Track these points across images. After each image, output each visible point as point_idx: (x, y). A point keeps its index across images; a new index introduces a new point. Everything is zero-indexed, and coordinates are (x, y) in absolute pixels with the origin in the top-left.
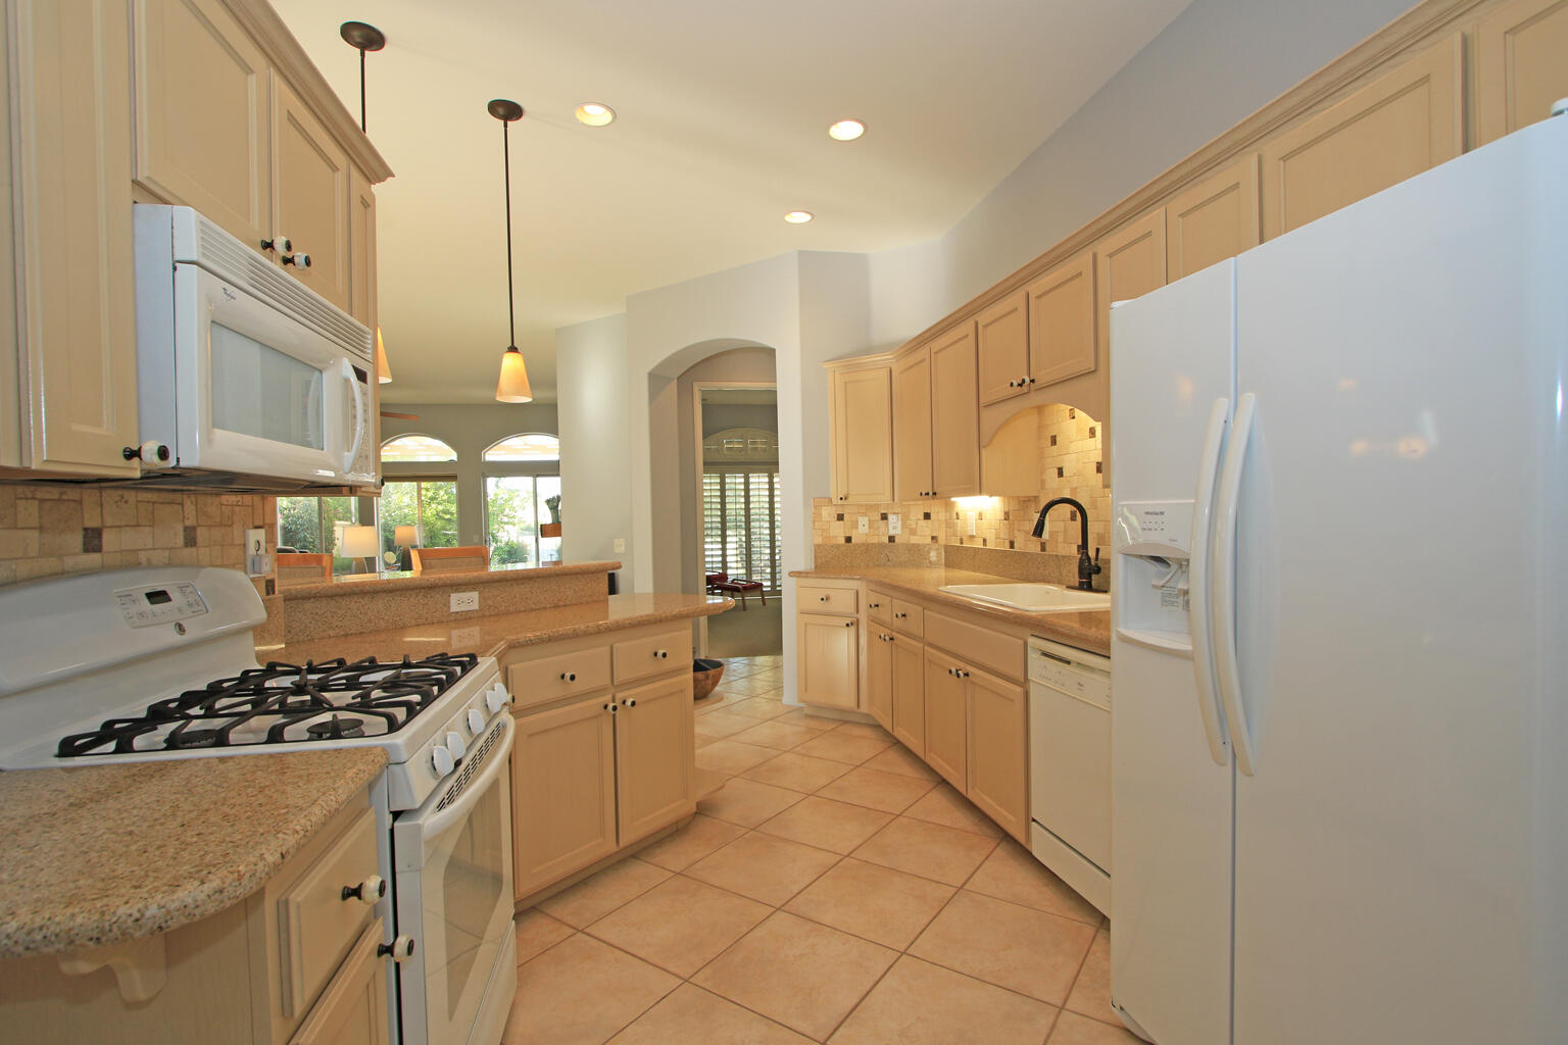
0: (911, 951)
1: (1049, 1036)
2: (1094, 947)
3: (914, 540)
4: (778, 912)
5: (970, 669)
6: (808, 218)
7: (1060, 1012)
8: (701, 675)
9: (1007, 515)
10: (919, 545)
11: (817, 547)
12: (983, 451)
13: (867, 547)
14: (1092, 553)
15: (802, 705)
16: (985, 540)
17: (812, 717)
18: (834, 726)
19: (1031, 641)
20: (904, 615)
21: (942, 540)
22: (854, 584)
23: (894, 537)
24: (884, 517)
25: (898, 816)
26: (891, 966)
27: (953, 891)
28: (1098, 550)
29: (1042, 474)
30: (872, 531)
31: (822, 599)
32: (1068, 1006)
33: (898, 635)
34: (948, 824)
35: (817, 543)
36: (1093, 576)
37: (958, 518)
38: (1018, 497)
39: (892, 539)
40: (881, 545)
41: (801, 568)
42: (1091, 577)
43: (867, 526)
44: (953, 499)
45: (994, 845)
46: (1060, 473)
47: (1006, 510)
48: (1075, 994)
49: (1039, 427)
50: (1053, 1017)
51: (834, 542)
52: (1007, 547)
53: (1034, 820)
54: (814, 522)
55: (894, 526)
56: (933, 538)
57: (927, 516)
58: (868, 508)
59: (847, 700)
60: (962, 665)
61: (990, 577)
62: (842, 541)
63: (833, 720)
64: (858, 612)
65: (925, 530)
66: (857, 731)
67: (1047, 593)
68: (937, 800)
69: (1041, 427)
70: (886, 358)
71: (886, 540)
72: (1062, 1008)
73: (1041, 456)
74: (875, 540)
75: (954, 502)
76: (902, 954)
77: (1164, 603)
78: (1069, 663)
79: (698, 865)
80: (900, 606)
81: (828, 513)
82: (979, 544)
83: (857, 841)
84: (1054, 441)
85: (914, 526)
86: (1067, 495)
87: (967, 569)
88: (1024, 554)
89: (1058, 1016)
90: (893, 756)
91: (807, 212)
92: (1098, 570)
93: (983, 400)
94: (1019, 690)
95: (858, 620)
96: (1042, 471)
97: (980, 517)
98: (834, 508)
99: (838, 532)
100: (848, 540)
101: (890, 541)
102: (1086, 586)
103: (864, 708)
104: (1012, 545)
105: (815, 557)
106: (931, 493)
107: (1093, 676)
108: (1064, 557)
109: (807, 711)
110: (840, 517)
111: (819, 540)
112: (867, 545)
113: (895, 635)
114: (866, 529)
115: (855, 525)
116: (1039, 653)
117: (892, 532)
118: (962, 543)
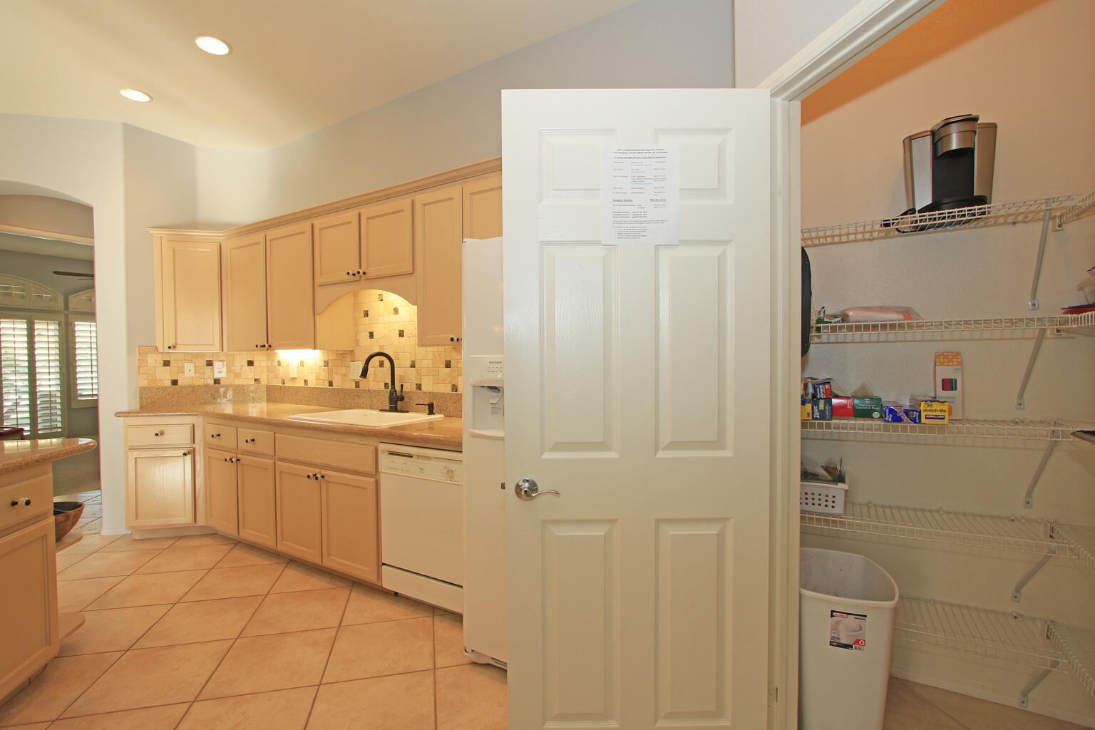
0: (325, 681)
1: (435, 687)
2: (436, 628)
3: (238, 382)
4: (195, 703)
5: (324, 472)
6: (146, 99)
7: (435, 672)
8: (60, 517)
9: (326, 364)
10: (243, 386)
11: (142, 390)
12: (318, 318)
13: (193, 389)
14: (398, 388)
15: (129, 532)
16: (306, 381)
17: (142, 540)
18: (170, 543)
19: (381, 446)
20: (253, 440)
21: (264, 382)
22: (189, 420)
23: (219, 380)
24: (210, 363)
25: (266, 595)
26: (315, 699)
27: (335, 630)
28: (402, 386)
29: (356, 336)
30: (198, 374)
31: (157, 435)
32: (437, 666)
33: (243, 456)
34: (310, 588)
35: (142, 386)
36: (399, 403)
37: (280, 365)
38: (336, 351)
39: (217, 381)
40: (207, 386)
41: (125, 409)
42: (396, 404)
43: (193, 370)
44: (276, 351)
45: (348, 592)
46: (371, 335)
47: (326, 359)
48: (438, 659)
49: (354, 304)
50: (432, 676)
51: (160, 384)
52: (327, 385)
53: (384, 564)
54: (139, 367)
55: (220, 371)
56: (256, 380)
57: (250, 363)
58: (192, 357)
59: (184, 518)
60: (316, 471)
61: (312, 407)
62: (169, 383)
63: (167, 538)
64: (194, 442)
65: (250, 373)
66: (196, 542)
67: (365, 415)
68: (292, 574)
69: (356, 305)
70: (217, 235)
71: (212, 382)
72: (435, 669)
73: (356, 324)
74: (201, 383)
75: (277, 353)
76: (319, 686)
77: (493, 413)
78: (411, 457)
79: (79, 703)
80: (246, 433)
81: (154, 360)
82: (301, 384)
83: (243, 624)
84: (366, 314)
85: (239, 371)
86: (377, 350)
87: (290, 402)
88: (342, 390)
89: (434, 675)
90: (239, 553)
91: (147, 95)
92: (402, 398)
93: (318, 281)
94: (372, 480)
95: (194, 449)
96: (357, 333)
97: (302, 364)
98: (160, 356)
99: (165, 376)
100: (175, 382)
101: (215, 383)
102: (394, 409)
103: (201, 521)
104: (331, 384)
105: (141, 398)
106: (267, 345)
107: (432, 462)
108: (374, 391)
109: (136, 536)
110: (167, 363)
111: (145, 384)
112: (194, 387)
113: (239, 456)
114: (192, 374)
115: (181, 370)
116: (388, 453)
117: (217, 376)
118: (284, 383)
